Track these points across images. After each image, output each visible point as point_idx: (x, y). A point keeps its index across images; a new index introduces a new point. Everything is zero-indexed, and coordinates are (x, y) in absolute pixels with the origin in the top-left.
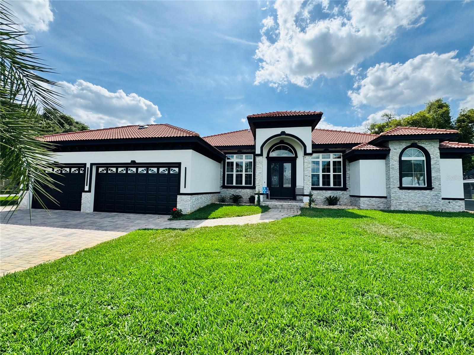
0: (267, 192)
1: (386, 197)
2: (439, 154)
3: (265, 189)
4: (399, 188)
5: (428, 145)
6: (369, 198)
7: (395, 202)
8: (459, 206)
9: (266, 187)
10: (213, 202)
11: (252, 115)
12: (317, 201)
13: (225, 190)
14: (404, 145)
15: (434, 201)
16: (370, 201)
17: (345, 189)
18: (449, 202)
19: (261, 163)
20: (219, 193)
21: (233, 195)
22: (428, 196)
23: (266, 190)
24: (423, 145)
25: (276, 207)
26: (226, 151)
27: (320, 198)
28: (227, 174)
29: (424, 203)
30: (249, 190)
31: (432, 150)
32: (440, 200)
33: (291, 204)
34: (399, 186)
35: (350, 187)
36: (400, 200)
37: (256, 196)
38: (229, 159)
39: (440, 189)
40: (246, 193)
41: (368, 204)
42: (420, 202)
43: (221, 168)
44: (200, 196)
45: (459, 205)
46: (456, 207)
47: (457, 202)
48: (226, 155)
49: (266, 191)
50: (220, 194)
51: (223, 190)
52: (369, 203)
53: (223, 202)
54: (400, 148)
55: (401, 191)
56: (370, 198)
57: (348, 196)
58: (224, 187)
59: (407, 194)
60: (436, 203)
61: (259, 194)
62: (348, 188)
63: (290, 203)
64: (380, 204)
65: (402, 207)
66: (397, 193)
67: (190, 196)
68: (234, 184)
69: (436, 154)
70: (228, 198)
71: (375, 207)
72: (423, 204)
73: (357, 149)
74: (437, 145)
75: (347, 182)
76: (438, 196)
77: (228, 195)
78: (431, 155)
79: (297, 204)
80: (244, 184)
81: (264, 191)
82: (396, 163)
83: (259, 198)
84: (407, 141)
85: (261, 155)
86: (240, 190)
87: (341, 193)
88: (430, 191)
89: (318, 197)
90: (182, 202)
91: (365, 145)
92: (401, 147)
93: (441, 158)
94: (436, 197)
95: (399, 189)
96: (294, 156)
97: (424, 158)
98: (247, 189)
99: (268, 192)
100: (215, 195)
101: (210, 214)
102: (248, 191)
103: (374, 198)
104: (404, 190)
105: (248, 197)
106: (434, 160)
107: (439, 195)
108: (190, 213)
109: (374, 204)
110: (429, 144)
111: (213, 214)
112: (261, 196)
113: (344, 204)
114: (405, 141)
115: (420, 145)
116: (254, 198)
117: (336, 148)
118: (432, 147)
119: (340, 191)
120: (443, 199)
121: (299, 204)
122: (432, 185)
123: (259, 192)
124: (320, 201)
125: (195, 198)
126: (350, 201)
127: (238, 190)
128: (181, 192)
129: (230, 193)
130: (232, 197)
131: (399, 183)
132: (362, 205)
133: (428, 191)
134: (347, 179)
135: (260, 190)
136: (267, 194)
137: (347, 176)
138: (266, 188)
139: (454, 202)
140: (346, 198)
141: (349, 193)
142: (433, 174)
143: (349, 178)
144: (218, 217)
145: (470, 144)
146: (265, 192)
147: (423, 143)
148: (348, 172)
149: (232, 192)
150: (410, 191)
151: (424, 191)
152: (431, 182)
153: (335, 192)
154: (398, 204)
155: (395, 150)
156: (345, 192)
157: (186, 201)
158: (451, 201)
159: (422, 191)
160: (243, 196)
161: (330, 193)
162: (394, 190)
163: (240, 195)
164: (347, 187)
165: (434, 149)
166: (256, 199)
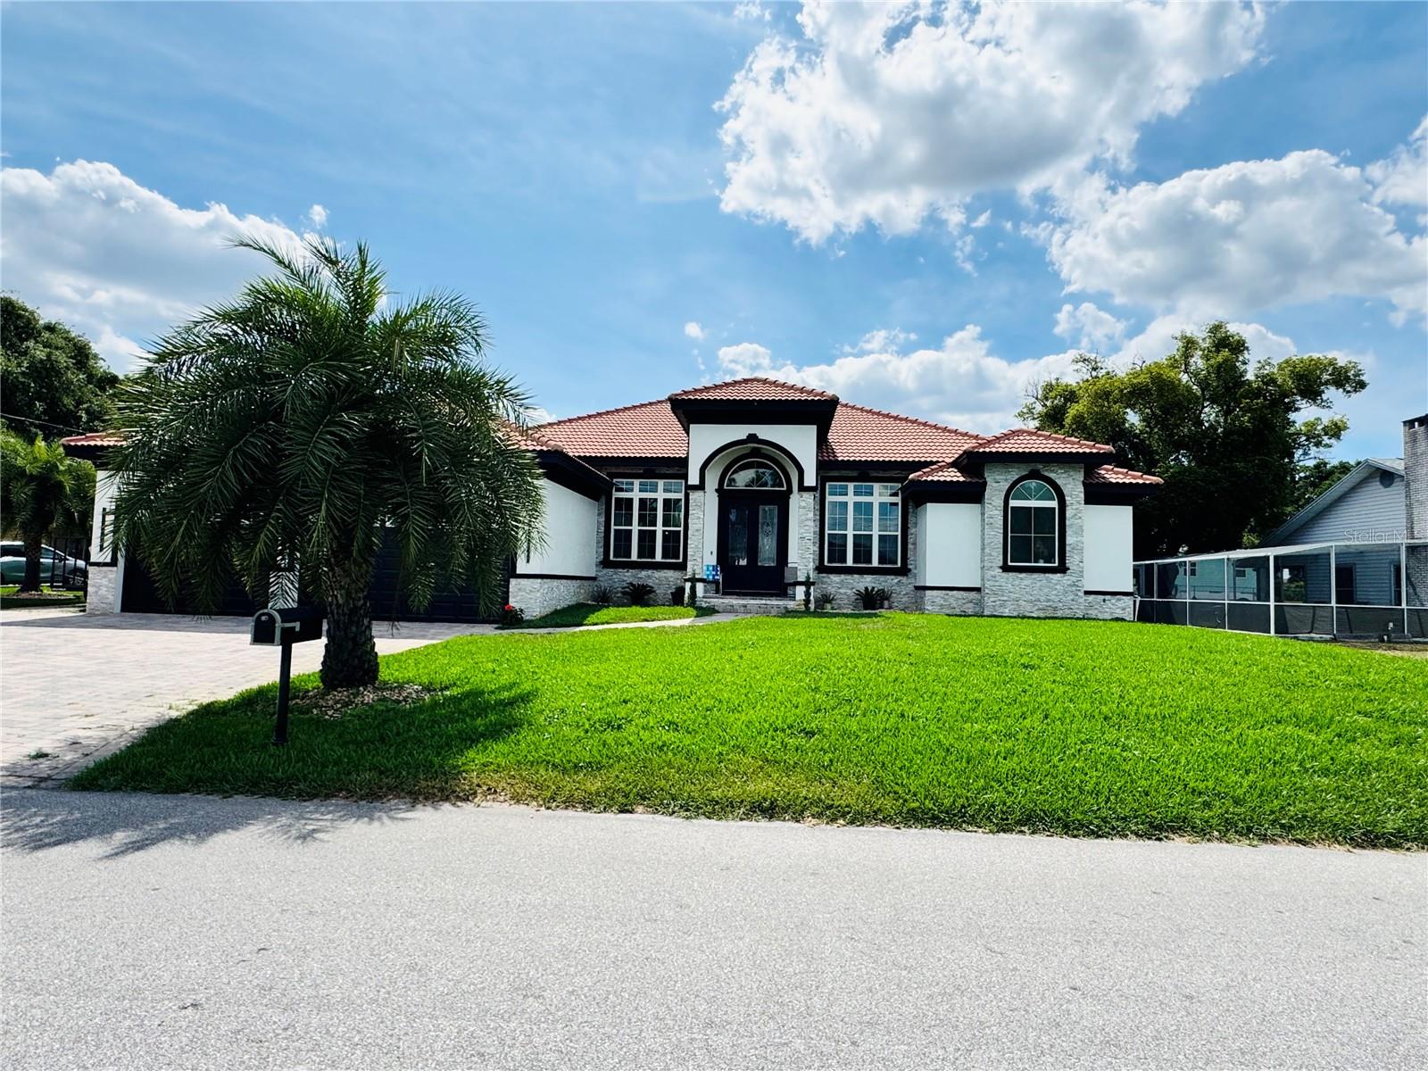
0: (716, 577)
1: (978, 590)
2: (1082, 495)
3: (711, 568)
4: (1001, 567)
5: (1064, 476)
6: (944, 592)
7: (992, 599)
8: (1124, 609)
9: (715, 563)
10: (581, 601)
11: (680, 392)
12: (838, 601)
13: (610, 571)
14: (1014, 475)
15: (1069, 598)
16: (946, 597)
17: (904, 571)
18: (1104, 600)
19: (702, 506)
20: (594, 579)
21: (631, 584)
22: (1058, 587)
23: (714, 573)
24: (1052, 475)
25: (731, 610)
26: (614, 470)
27: (845, 594)
28: (615, 530)
29: (1049, 601)
30: (672, 571)
31: (1070, 486)
32: (1081, 594)
33: (768, 602)
34: (1001, 564)
35: (916, 568)
36: (1003, 596)
37: (688, 585)
38: (621, 490)
39: (1082, 572)
40: (663, 580)
41: (942, 605)
42: (1042, 599)
43: (599, 514)
44: (556, 583)
45: (1123, 605)
46: (1117, 611)
47: (1119, 600)
48: (615, 480)
49: (714, 576)
50: (596, 583)
51: (605, 571)
52: (944, 603)
53: (603, 599)
54: (1006, 480)
55: (1005, 575)
56: (948, 592)
57: (911, 587)
58: (605, 563)
59: (1017, 582)
60: (1073, 600)
61: (694, 580)
62: (910, 570)
63: (764, 602)
64: (967, 605)
65: (1007, 610)
66: (997, 579)
67: (539, 580)
68: (634, 557)
69: (1077, 496)
70: (617, 593)
71: (957, 611)
72: (1048, 604)
73: (916, 478)
74: (1080, 476)
75: (910, 553)
76: (1078, 586)
77: (617, 585)
78: (1066, 498)
79: (781, 603)
80: (659, 557)
81: (708, 575)
82: (997, 512)
83: (693, 589)
84: (1023, 466)
85: (701, 487)
86: (650, 572)
87: (896, 581)
88: (1062, 575)
89: (842, 591)
90: (520, 593)
91: (941, 469)
92: (1009, 477)
93: (1085, 504)
94: (1074, 588)
95: (1001, 571)
96: (785, 489)
97: (1054, 504)
98: (666, 571)
99: (719, 578)
100: (586, 583)
101: (585, 617)
102: (670, 574)
103: (955, 592)
104: (1011, 574)
105: (669, 591)
106: (1072, 509)
107: (1079, 584)
108: (538, 617)
109: (955, 606)
110: (1065, 472)
111: (592, 618)
112: (700, 587)
113: (902, 606)
114: (1016, 465)
115: (1046, 474)
116: (682, 590)
117: (885, 470)
118: (1071, 479)
119: (893, 577)
120: (1087, 593)
121: (785, 602)
122: (1065, 563)
123: (694, 574)
124: (846, 602)
125: (546, 586)
126: (914, 601)
127: (644, 573)
128: (518, 572)
129: (624, 581)
130: (627, 590)
131: (1001, 557)
132: (930, 608)
133: (1059, 575)
134: (910, 546)
135: (697, 572)
136: (716, 582)
137: (910, 541)
138: (714, 568)
139: (1114, 599)
140: (907, 594)
141: (913, 580)
142: (1070, 540)
143: (914, 544)
144: (604, 621)
145: (1144, 476)
146: (711, 577)
147: (1052, 471)
148: (912, 531)
149: (628, 576)
150: (1023, 575)
151: (1050, 576)
152: (1065, 556)
153: (882, 578)
154: (998, 603)
155: (997, 484)
156: (904, 579)
157: (531, 591)
158: (1107, 597)
159: (1047, 575)
160: (656, 587)
161: (871, 582)
162: (992, 573)
163: (651, 584)
164: (910, 567)
165: (1073, 486)
166: (688, 591)
